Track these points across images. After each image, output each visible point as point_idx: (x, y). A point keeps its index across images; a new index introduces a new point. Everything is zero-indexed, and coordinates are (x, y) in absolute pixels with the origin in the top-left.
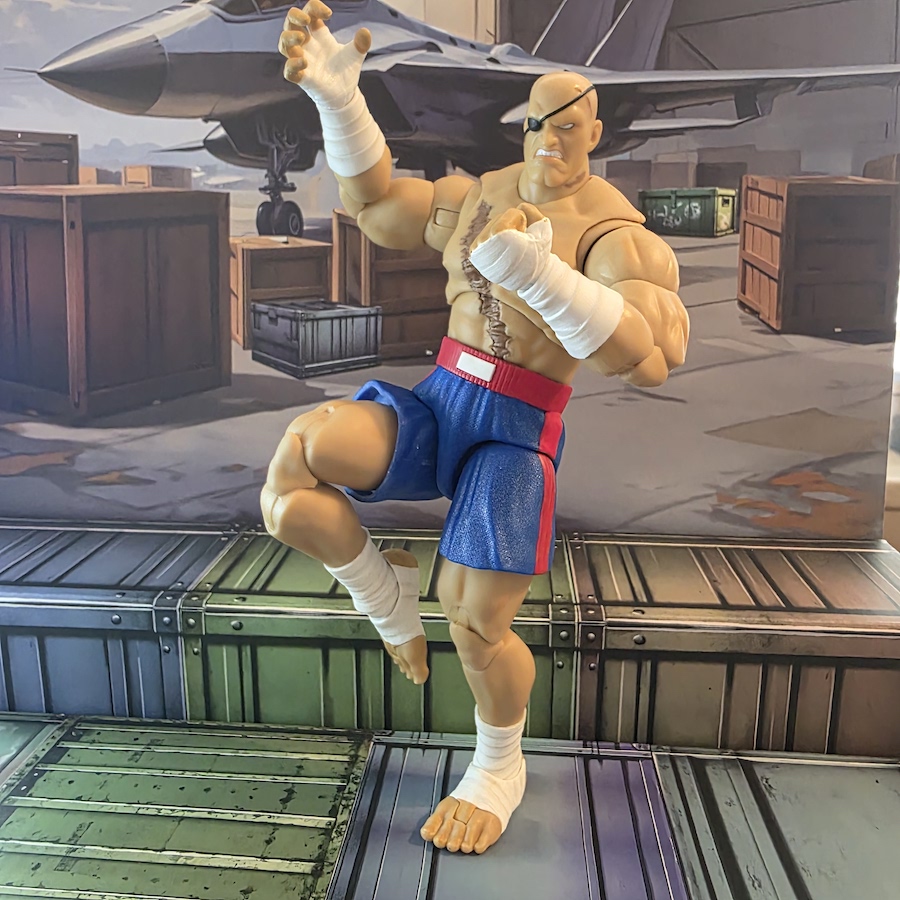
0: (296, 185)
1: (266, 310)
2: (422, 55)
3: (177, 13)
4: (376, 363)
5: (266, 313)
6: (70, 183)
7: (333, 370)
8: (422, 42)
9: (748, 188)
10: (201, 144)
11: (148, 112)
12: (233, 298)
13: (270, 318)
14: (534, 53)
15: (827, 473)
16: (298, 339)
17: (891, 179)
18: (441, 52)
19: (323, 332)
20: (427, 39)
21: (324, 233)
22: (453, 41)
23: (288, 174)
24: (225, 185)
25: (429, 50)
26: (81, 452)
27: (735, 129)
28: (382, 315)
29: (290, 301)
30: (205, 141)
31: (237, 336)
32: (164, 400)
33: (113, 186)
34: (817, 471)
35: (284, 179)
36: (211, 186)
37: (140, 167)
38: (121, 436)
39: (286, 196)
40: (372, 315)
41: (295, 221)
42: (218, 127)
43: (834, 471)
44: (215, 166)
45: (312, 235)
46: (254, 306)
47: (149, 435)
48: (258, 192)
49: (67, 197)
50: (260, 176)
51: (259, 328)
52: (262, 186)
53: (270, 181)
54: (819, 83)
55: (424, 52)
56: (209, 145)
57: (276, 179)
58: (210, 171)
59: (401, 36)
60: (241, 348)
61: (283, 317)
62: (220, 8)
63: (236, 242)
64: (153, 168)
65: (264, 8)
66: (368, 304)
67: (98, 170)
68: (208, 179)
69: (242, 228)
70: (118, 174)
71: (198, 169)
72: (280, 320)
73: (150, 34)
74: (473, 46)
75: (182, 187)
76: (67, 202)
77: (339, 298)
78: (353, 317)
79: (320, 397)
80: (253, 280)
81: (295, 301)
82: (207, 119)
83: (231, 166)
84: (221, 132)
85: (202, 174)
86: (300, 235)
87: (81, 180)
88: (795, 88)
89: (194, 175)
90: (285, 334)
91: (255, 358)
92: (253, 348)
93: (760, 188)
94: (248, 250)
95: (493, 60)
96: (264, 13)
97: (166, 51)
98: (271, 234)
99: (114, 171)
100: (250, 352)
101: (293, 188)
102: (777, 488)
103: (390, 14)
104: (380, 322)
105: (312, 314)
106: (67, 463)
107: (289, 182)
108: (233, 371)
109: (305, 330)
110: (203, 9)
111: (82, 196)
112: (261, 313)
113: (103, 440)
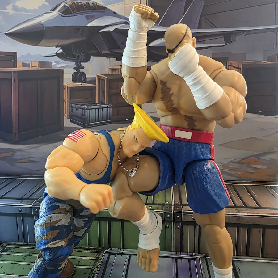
0: (84, 67)
1: (75, 106)
2: (124, 25)
3: (48, 14)
4: (110, 123)
5: (75, 107)
6: (14, 67)
8: (123, 22)
9: (229, 65)
10: (55, 54)
11: (38, 45)
12: (64, 102)
13: (76, 109)
14: (159, 24)
15: (259, 159)
16: (85, 115)
17: (276, 62)
19: (93, 113)
20: (125, 21)
21: (93, 81)
23: (81, 63)
24: (62, 67)
25: (126, 24)
26: (16, 152)
27: (224, 46)
28: (112, 107)
29: (83, 103)
30: (56, 53)
31: (66, 114)
32: (42, 135)
33: (27, 68)
34: (255, 158)
35: (81, 65)
36: (58, 67)
37: (36, 62)
38: (29, 147)
39: (81, 70)
40: (109, 107)
41: (84, 78)
42: (60, 49)
43: (261, 158)
44: (60, 61)
45: (89, 82)
46: (71, 105)
47: (37, 147)
48: (72, 69)
49: (13, 71)
50: (73, 64)
51: (73, 112)
52: (74, 67)
53: (76, 66)
54: (251, 32)
55: (124, 24)
56: (58, 55)
57: (78, 64)
58: (57, 63)
59: (117, 20)
60: (67, 119)
61: (80, 108)
62: (61, 13)
63: (66, 85)
64: (40, 62)
65: (74, 12)
66: (107, 104)
67: (23, 63)
68: (57, 65)
69: (68, 80)
70: (29, 64)
71: (54, 62)
72: (79, 109)
73: (39, 21)
75: (49, 68)
76: (13, 73)
77: (98, 102)
78: (102, 108)
80: (71, 97)
81: (84, 103)
82: (56, 47)
83: (64, 61)
84: (61, 51)
85: (55, 64)
86: (86, 83)
87: (17, 66)
88: (243, 34)
89: (53, 64)
90: (81, 114)
91: (71, 121)
92: (71, 118)
93: (233, 65)
94: (69, 87)
96: (74, 14)
97: (44, 26)
98: (77, 82)
99: (28, 63)
100: (70, 120)
101: (83, 68)
102: (242, 164)
103: (113, 13)
104: (111, 110)
105: (89, 107)
106: (11, 156)
107: (82, 66)
108: (64, 126)
109: (87, 112)
110: (55, 13)
111: (18, 71)
112: (73, 107)
113: (23, 148)
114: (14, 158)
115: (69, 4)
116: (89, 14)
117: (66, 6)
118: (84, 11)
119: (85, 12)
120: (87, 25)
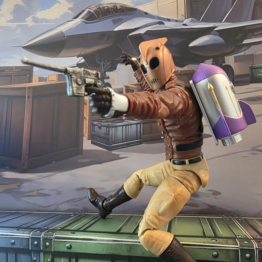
0: (110, 77)
2: (157, 26)
3: (69, 23)
4: (140, 143)
5: (97, 125)
6: (30, 82)
7: (123, 147)
8: (157, 22)
10: (76, 65)
11: (58, 56)
12: (85, 120)
13: (99, 127)
14: (200, 21)
16: (109, 135)
18: (165, 24)
20: (159, 21)
22: (169, 20)
23: (107, 73)
25: (160, 24)
28: (143, 123)
31: (86, 135)
32: (56, 161)
33: (44, 82)
35: (105, 75)
37: (54, 75)
38: (40, 176)
39: (106, 81)
40: (139, 124)
42: (82, 59)
46: (93, 122)
49: (28, 87)
51: (94, 131)
56: (79, 65)
59: (149, 21)
60: (87, 139)
61: (104, 126)
62: (84, 19)
63: (87, 98)
64: (58, 75)
67: (39, 77)
72: (102, 127)
73: (60, 31)
74: (176, 21)
76: (28, 89)
78: (131, 125)
79: (117, 158)
82: (78, 57)
84: (83, 61)
87: (33, 81)
90: (104, 133)
91: (92, 143)
92: (92, 139)
95: (184, 25)
96: (99, 19)
97: (65, 36)
99: (45, 77)
100: (90, 140)
101: (108, 78)
103: (145, 14)
104: (142, 127)
105: (115, 124)
106: (18, 187)
107: (107, 76)
108: (84, 149)
109: (112, 131)
110: (79, 20)
111: (33, 87)
112: (95, 125)
113: (33, 178)
114: (21, 190)
115: (94, 10)
116: (116, 18)
117: (91, 12)
118: (110, 15)
119: (112, 16)
120: (114, 30)
